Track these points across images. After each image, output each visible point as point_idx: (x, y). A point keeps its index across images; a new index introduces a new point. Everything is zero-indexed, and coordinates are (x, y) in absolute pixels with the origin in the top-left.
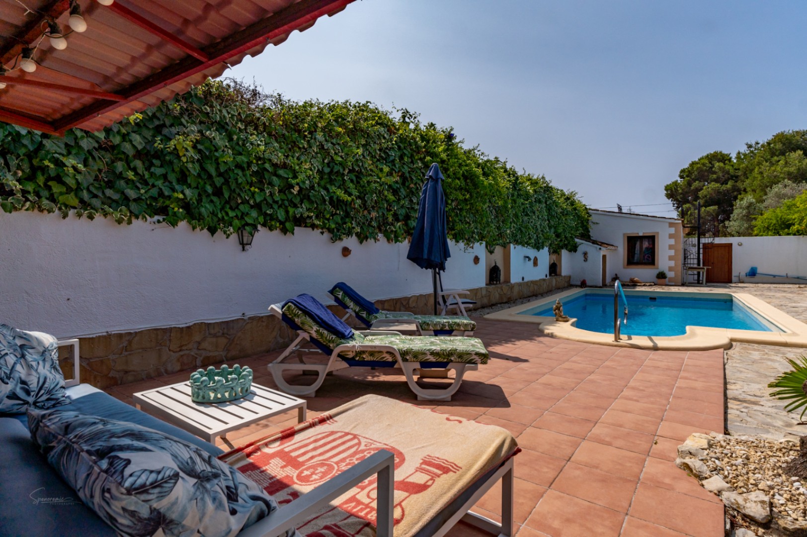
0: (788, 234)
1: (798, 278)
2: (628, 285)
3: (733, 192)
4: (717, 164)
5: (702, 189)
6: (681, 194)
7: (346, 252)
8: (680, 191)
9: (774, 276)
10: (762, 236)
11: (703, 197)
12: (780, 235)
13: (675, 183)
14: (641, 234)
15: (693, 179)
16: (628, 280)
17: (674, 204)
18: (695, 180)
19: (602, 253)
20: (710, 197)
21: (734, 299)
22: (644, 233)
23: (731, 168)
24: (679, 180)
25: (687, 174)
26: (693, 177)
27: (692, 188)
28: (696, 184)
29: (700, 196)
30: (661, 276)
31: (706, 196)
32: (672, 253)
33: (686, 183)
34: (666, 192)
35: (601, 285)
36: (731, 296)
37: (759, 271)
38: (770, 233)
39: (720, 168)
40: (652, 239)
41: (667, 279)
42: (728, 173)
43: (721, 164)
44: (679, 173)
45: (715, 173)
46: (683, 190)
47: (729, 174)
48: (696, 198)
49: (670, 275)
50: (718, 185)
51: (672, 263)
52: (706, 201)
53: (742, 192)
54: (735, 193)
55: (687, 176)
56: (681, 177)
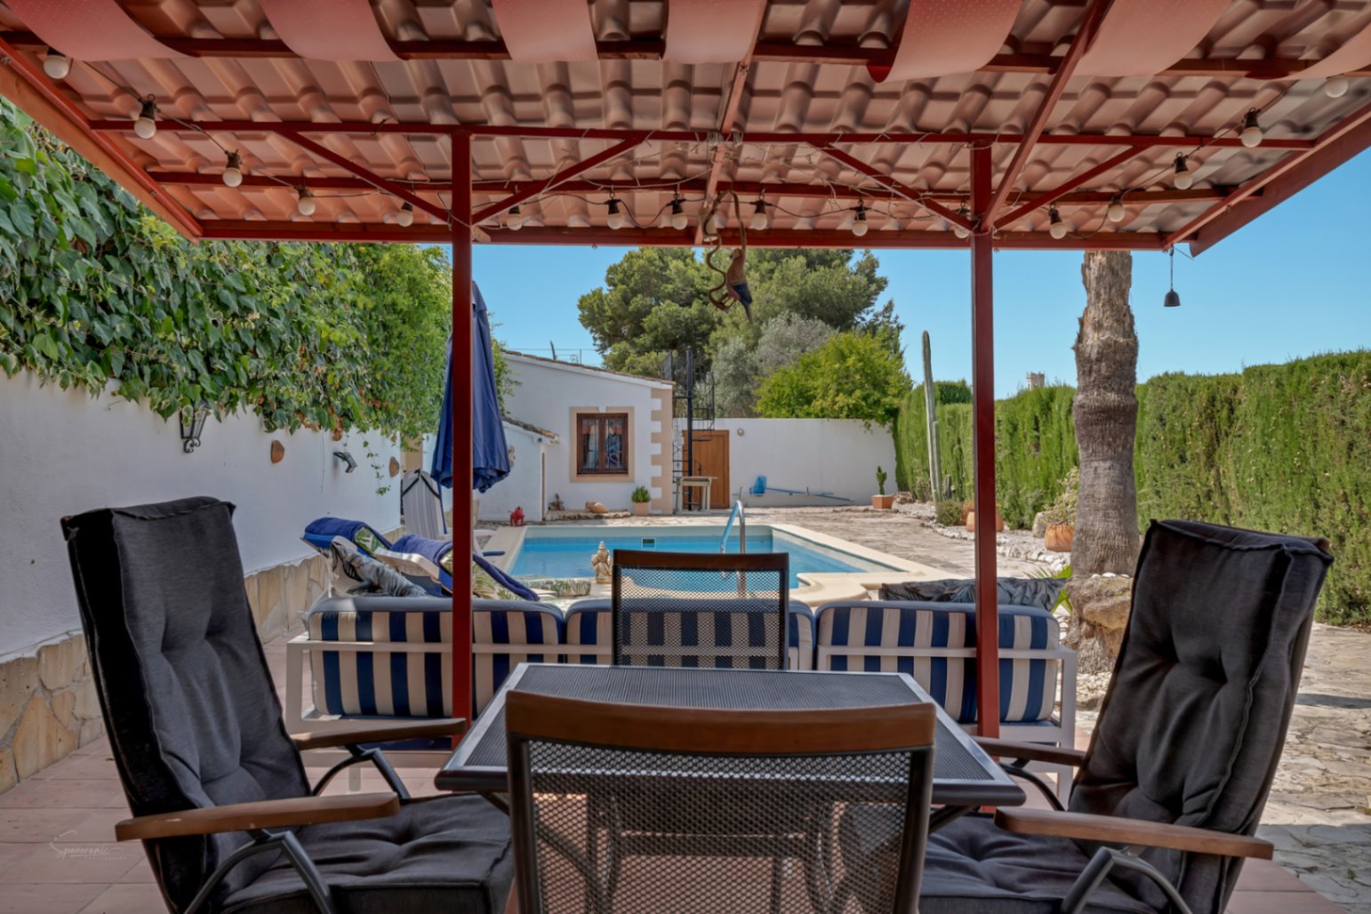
0: (808, 415)
1: (823, 495)
2: (587, 518)
3: (701, 324)
4: (675, 262)
5: (648, 313)
6: (611, 318)
7: (277, 451)
8: (609, 313)
9: (791, 493)
10: (770, 416)
11: (652, 331)
12: (797, 417)
13: (597, 293)
14: (602, 410)
15: (632, 289)
16: (583, 507)
17: (595, 339)
18: (635, 293)
19: (542, 449)
20: (663, 331)
21: (775, 534)
22: (607, 408)
23: (696, 273)
24: (606, 289)
25: (621, 276)
26: (632, 285)
27: (631, 308)
28: (638, 301)
29: (645, 326)
30: (641, 496)
31: (656, 328)
32: (657, 449)
33: (619, 295)
34: (580, 312)
35: (541, 520)
36: (770, 529)
37: (769, 484)
38: (784, 411)
39: (678, 272)
40: (623, 418)
41: (650, 503)
42: (691, 283)
43: (680, 264)
44: (605, 274)
45: (668, 280)
46: (614, 310)
47: (692, 286)
48: (639, 330)
49: (655, 493)
50: (675, 307)
51: (657, 471)
52: (656, 340)
53: (717, 326)
54: (705, 327)
55: (622, 282)
56: (610, 282)
